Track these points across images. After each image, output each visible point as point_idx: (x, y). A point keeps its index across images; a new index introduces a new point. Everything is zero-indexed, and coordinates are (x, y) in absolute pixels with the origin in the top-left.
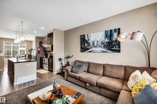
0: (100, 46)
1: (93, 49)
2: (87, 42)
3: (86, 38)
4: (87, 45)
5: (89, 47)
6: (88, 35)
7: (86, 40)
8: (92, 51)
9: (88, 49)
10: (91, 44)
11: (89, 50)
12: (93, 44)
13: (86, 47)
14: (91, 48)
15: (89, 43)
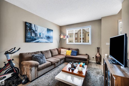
0: (44, 38)
1: (40, 40)
2: (35, 33)
3: (33, 28)
4: (34, 35)
5: (37, 38)
6: (35, 26)
7: (33, 30)
8: (39, 41)
9: (35, 39)
10: (38, 36)
11: (37, 41)
12: (40, 36)
13: (33, 37)
14: (38, 39)
15: (36, 34)
